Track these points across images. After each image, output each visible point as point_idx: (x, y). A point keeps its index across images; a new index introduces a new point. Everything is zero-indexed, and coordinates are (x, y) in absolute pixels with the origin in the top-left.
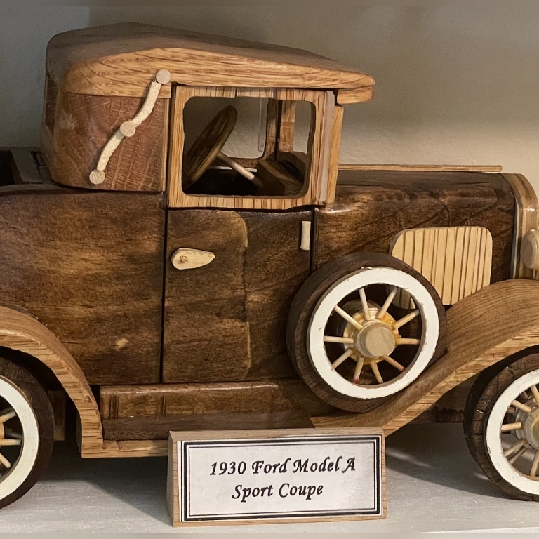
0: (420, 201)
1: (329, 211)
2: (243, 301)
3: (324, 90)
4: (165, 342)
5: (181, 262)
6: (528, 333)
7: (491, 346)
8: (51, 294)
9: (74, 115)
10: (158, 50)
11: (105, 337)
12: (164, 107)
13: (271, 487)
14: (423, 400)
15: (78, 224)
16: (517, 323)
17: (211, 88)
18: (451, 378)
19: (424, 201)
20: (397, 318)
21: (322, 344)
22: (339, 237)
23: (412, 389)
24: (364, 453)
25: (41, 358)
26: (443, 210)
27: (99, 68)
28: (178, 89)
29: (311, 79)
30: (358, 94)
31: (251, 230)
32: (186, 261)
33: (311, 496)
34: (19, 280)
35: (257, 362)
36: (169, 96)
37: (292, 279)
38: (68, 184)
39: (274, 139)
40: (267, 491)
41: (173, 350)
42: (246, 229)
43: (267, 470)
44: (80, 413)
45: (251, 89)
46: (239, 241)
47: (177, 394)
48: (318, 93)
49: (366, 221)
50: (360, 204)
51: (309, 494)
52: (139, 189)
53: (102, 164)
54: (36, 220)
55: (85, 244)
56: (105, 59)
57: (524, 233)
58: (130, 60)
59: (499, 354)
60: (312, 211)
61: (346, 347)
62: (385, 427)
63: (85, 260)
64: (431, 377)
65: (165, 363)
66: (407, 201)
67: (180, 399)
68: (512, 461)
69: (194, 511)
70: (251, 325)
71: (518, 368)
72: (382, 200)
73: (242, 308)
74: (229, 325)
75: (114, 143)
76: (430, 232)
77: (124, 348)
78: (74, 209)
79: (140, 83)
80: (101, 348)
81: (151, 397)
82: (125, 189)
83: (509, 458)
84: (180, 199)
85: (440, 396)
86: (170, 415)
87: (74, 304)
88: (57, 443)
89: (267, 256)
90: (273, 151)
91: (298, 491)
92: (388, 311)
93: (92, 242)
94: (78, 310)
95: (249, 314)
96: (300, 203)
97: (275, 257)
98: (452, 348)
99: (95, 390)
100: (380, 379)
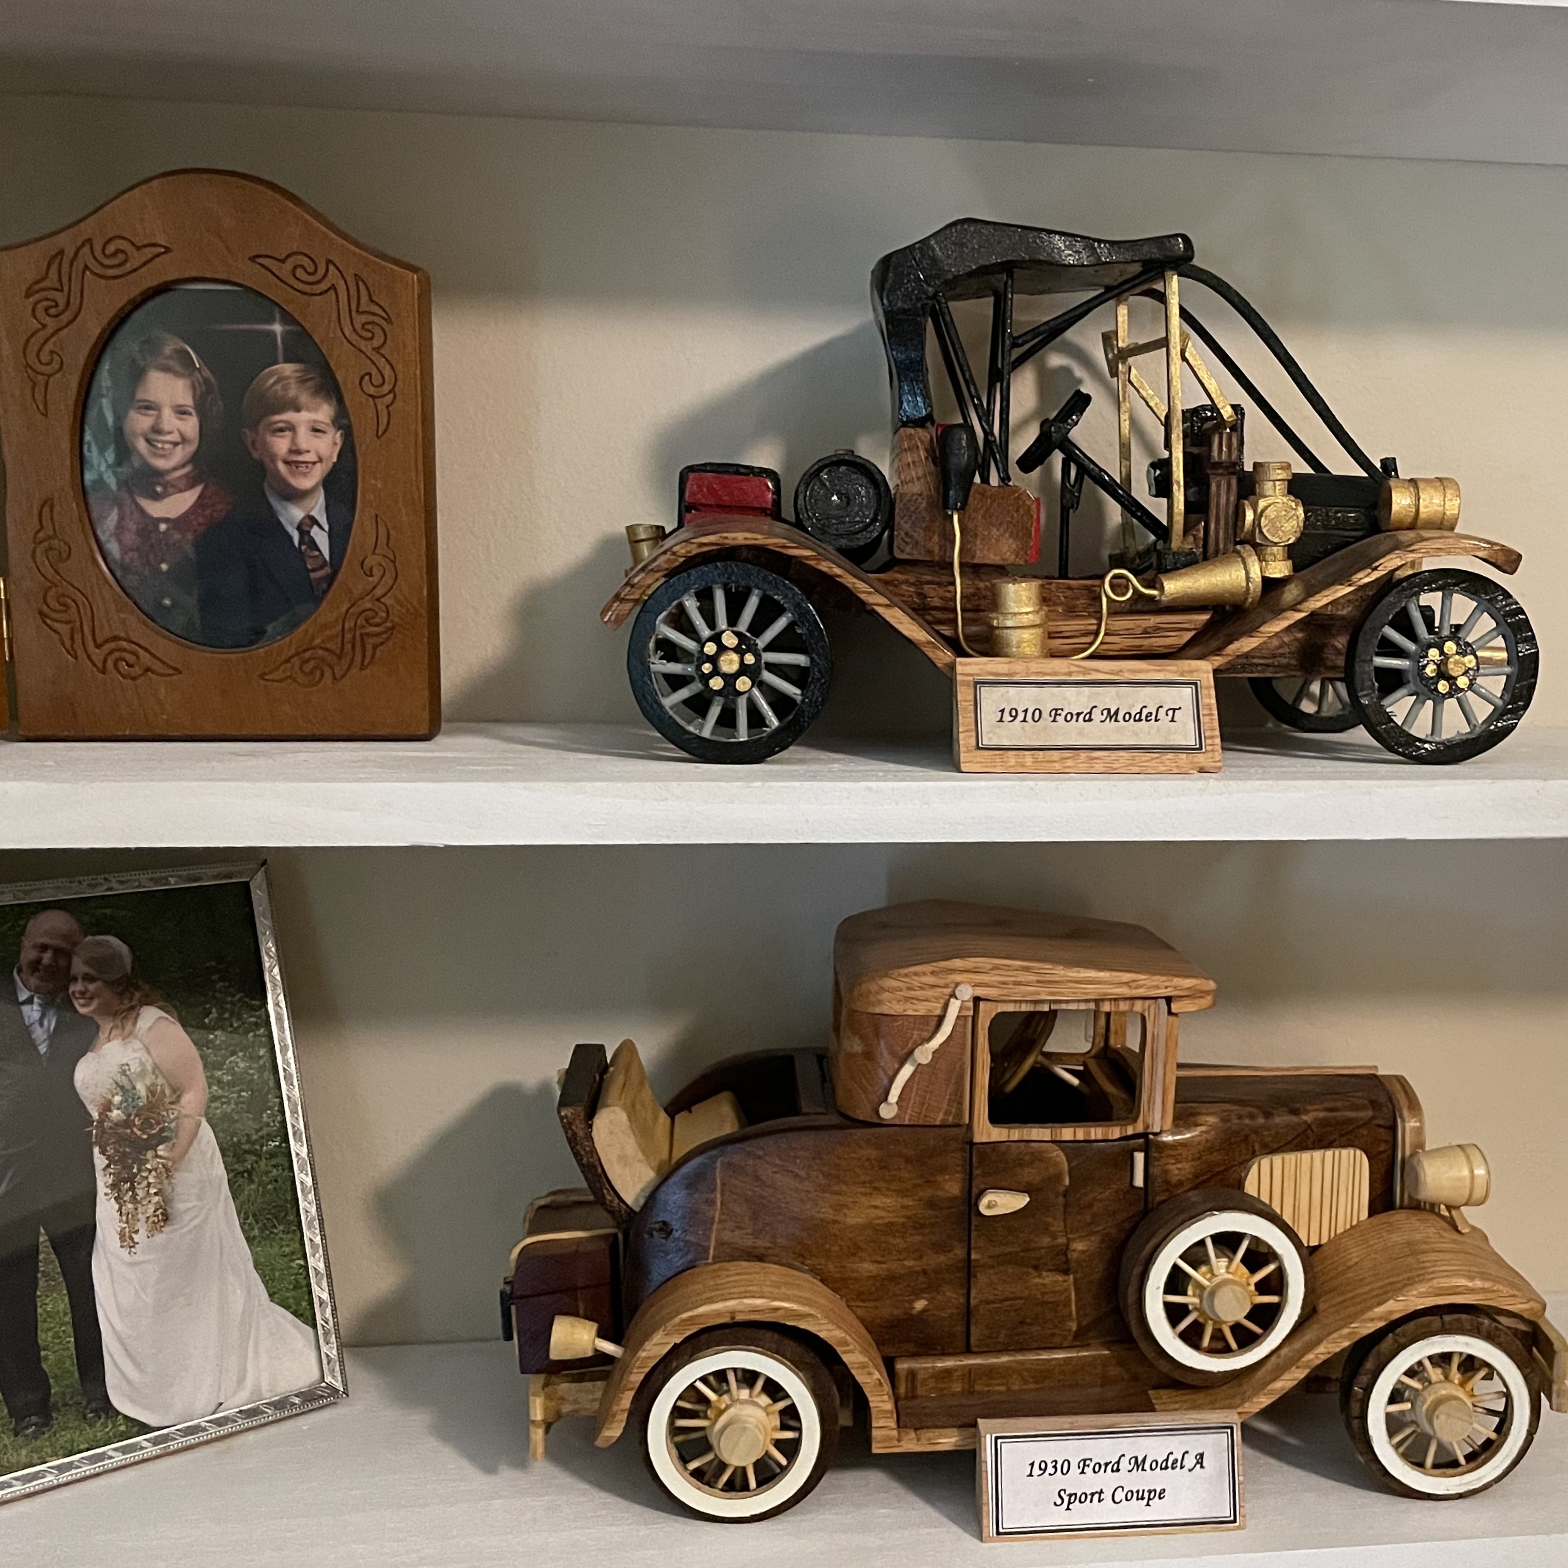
0: (1277, 1120)
1: (1168, 1138)
2: (1065, 1250)
3: (1156, 998)
4: (973, 1302)
5: (989, 1207)
6: (1415, 1293)
7: (1370, 1308)
8: (836, 1248)
9: (862, 1038)
10: (958, 960)
11: (900, 1298)
12: (965, 1026)
13: (1101, 1492)
14: (1287, 1376)
15: (867, 1164)
16: (1400, 1278)
17: (1021, 1001)
18: (1321, 1349)
19: (1282, 1119)
20: (1253, 1270)
21: (1161, 1306)
22: (1179, 1170)
23: (1273, 1359)
24: (1215, 1445)
25: (822, 1335)
26: (1306, 1130)
27: (889, 983)
28: (982, 1005)
29: (1137, 987)
30: (1196, 1001)
31: (1074, 1164)
32: (995, 1205)
33: (1151, 1502)
34: (798, 1232)
35: (1084, 1323)
36: (971, 1013)
37: (1123, 1222)
38: (855, 1117)
39: (1103, 1031)
40: (1096, 1497)
41: (982, 1311)
42: (1066, 1164)
43: (1097, 1469)
44: (870, 1399)
45: (1067, 1002)
46: (1059, 1177)
47: (988, 1365)
48: (1148, 1002)
49: (1211, 1150)
50: (1203, 1128)
51: (1149, 1499)
52: (938, 1123)
53: (894, 1096)
54: (817, 1161)
55: (876, 1189)
56: (895, 972)
57: (1408, 1153)
58: (924, 974)
59: (1380, 1319)
60: (1147, 1142)
61: (1191, 1307)
62: (1240, 1410)
63: (876, 1207)
64: (1297, 1345)
65: (973, 1328)
66: (1261, 1121)
67: (990, 1372)
68: (1401, 1449)
69: (1007, 1524)
70: (1075, 1279)
71: (1404, 1335)
72: (1229, 1121)
73: (1063, 1258)
74: (1049, 1279)
75: (907, 1071)
76: (1291, 1157)
77: (924, 1311)
78: (861, 1147)
79: (937, 999)
80: (895, 1312)
81: (956, 1370)
82: (921, 1122)
83: (1397, 1447)
84: (986, 1132)
85: (1307, 1371)
86: (979, 1393)
87: (862, 1260)
88: (844, 1429)
89: (1092, 1195)
90: (1102, 1045)
91: (1135, 1495)
92: (1243, 1261)
93: (883, 1185)
94: (867, 1268)
95: (1073, 1265)
96: (1130, 1131)
97: (1102, 1196)
98: (1322, 1306)
99: (889, 1364)
100: (1234, 1345)
